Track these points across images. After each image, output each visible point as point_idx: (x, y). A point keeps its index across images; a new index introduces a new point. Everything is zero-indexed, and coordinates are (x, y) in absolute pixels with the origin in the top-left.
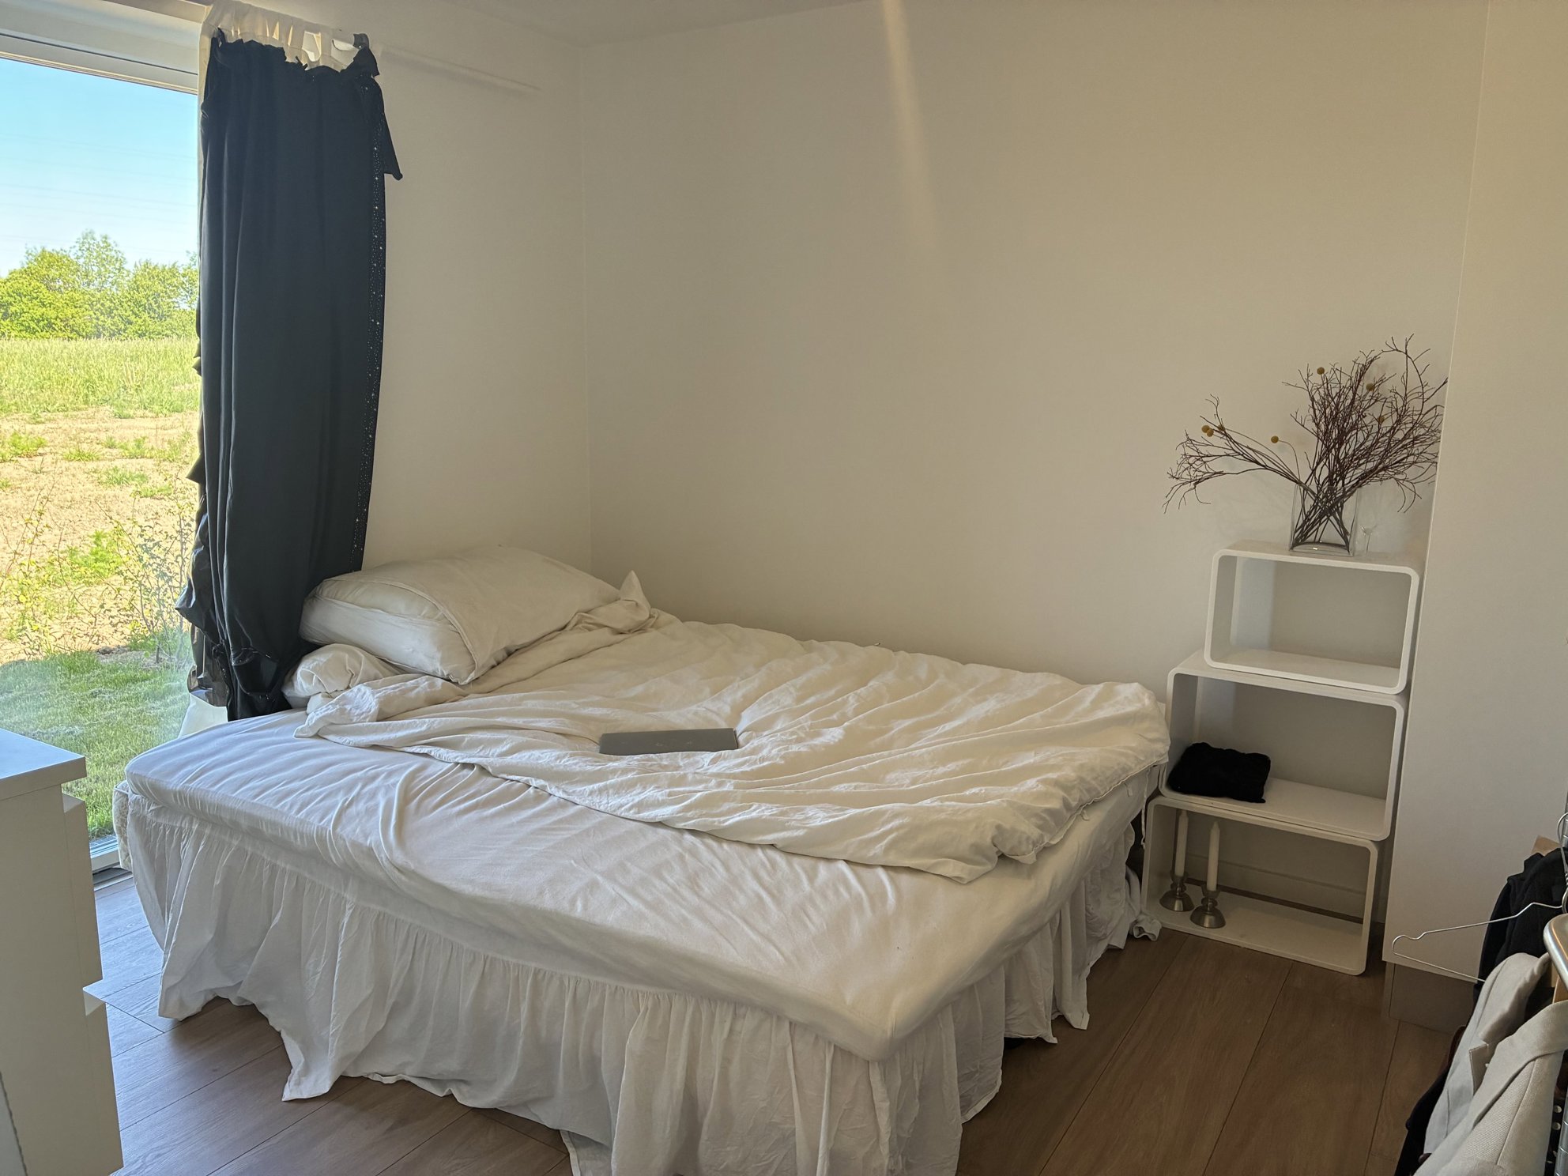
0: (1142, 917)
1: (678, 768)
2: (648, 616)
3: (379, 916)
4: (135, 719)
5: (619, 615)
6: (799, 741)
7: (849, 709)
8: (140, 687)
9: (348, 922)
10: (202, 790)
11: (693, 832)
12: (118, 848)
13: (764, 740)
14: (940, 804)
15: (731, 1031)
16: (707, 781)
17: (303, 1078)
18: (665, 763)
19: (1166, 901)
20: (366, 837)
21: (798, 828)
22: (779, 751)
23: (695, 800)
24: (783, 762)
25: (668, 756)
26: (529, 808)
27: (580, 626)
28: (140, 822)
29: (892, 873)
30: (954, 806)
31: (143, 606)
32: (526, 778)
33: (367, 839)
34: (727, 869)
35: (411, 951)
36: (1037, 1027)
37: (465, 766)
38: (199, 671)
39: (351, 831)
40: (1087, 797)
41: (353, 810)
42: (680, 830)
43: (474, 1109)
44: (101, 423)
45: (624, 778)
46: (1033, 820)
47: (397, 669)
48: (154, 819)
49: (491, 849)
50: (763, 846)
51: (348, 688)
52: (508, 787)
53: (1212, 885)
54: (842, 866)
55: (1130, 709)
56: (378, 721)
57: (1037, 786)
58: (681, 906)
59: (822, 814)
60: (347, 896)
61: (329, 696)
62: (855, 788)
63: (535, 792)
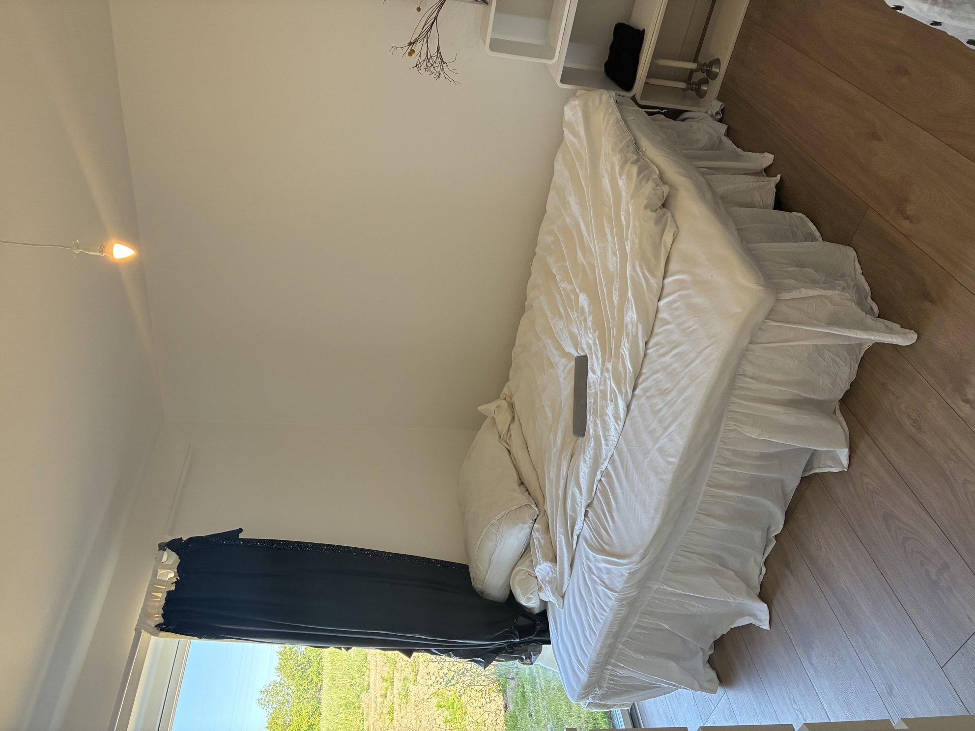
0: (709, 112)
1: (596, 393)
2: (505, 401)
3: (668, 570)
4: (546, 694)
5: (503, 418)
6: (585, 320)
7: (569, 287)
8: (527, 689)
9: (670, 588)
10: (589, 662)
11: (634, 389)
12: (619, 709)
13: (583, 341)
14: (629, 241)
15: (752, 378)
16: (605, 378)
17: (758, 618)
18: (593, 400)
19: (701, 95)
20: (622, 575)
21: (637, 328)
22: (590, 333)
23: (615, 386)
24: (597, 332)
25: (589, 398)
26: (613, 482)
27: (508, 441)
28: (604, 697)
29: (668, 274)
30: (631, 233)
31: (481, 685)
32: (596, 481)
33: (624, 575)
34: (656, 372)
35: (690, 554)
36: (769, 187)
37: (586, 515)
38: (521, 658)
39: (619, 584)
40: (632, 148)
41: (607, 581)
42: (633, 396)
43: (785, 525)
44: (372, 700)
45: (599, 425)
46: (643, 183)
47: (527, 548)
48: (604, 689)
49: (635, 506)
50: (646, 349)
51: (536, 577)
52: (600, 492)
53: (693, 66)
54: (661, 303)
55: (580, 114)
56: (557, 562)
57: (623, 179)
58: (676, 401)
59: (630, 313)
60: (656, 587)
61: (540, 589)
62: (616, 290)
63: (604, 477)
